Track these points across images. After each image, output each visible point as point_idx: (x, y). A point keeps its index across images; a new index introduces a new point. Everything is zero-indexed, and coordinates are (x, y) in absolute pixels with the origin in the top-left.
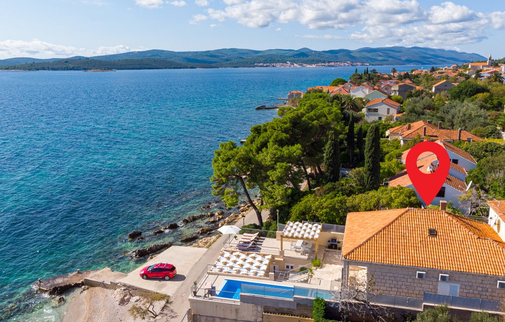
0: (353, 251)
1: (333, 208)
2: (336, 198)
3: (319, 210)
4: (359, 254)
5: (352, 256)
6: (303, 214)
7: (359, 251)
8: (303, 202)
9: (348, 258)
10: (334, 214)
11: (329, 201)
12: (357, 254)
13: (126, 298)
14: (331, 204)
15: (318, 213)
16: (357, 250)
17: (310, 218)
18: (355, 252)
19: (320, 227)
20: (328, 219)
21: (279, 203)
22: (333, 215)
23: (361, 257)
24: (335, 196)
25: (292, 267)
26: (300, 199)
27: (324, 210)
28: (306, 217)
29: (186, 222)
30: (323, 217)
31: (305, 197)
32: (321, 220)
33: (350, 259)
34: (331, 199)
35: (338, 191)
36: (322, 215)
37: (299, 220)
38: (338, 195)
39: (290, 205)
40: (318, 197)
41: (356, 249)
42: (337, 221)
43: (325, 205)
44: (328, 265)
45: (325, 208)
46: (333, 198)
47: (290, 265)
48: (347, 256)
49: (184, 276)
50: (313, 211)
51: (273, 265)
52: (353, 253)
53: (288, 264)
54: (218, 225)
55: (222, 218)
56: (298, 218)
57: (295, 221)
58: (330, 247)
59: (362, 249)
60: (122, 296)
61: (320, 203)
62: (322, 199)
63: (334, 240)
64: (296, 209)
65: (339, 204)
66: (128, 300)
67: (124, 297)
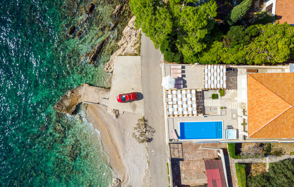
49: (141, 93)
67: (116, 113)
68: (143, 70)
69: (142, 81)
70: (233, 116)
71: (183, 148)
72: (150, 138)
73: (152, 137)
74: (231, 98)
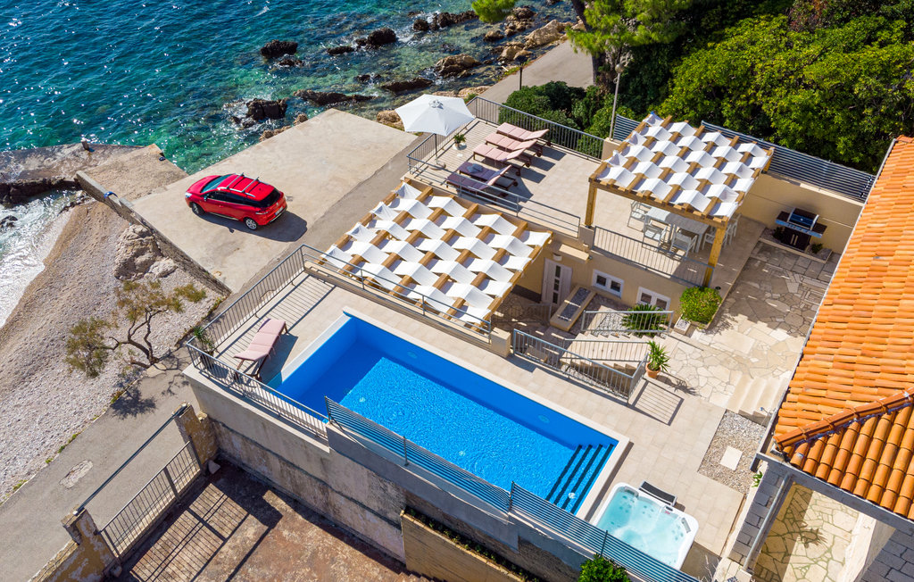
0: (839, 427)
1: (841, 95)
2: (870, 53)
3: (780, 91)
4: (872, 453)
5: (826, 458)
6: (716, 92)
7: (879, 434)
8: (730, 43)
9: (796, 458)
10: (838, 119)
11: (834, 59)
12: (858, 449)
13: (139, 260)
14: (834, 75)
15: (773, 100)
16: (869, 423)
17: (738, 116)
18: (849, 435)
19: (761, 160)
20: (802, 134)
21: (639, 34)
22: (830, 119)
23: (878, 479)
24: (869, 41)
25: (615, 286)
26: (723, 27)
27: (800, 97)
28: (719, 108)
29: (423, 27)
30: (785, 122)
31: (746, 22)
32: (775, 130)
33: (808, 466)
34: (848, 50)
35: (892, 17)
36: (785, 112)
37: (692, 114)
38: (884, 35)
39: (678, 50)
40: (793, 34)
41: (861, 417)
42: (840, 146)
43: (811, 73)
44: (741, 318)
45: (806, 87)
46: (856, 49)
47: (610, 278)
48: (795, 446)
49: (305, 223)
50: (757, 89)
51: (556, 264)
52: (834, 438)
53: (603, 274)
54: (501, 50)
55: (523, 30)
56: (692, 104)
57: (677, 116)
58: (782, 236)
59: (896, 429)
60: (130, 253)
61: (794, 60)
62: (807, 43)
63: (804, 215)
64: (694, 70)
65: (872, 81)
66: (146, 267)
67: (136, 255)
68: (390, 168)
69: (350, 193)
70: (720, 454)
71: (259, 556)
72: (144, 397)
73: (158, 397)
74: (754, 360)
